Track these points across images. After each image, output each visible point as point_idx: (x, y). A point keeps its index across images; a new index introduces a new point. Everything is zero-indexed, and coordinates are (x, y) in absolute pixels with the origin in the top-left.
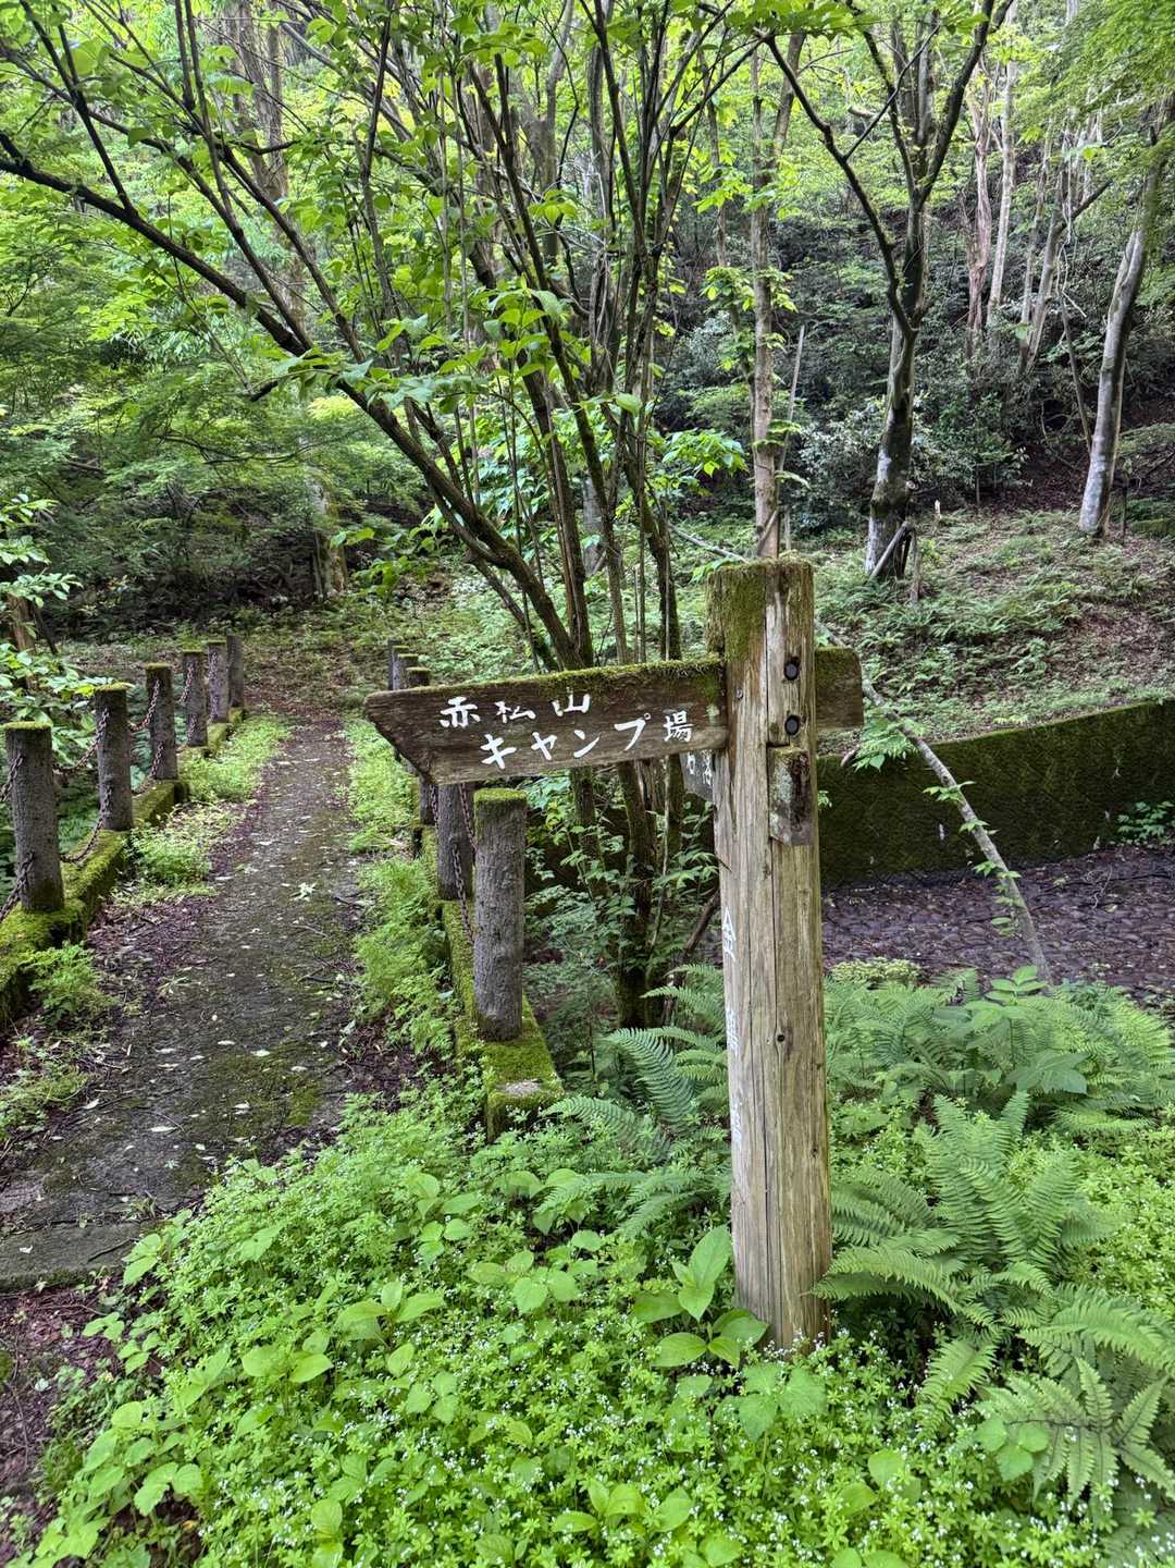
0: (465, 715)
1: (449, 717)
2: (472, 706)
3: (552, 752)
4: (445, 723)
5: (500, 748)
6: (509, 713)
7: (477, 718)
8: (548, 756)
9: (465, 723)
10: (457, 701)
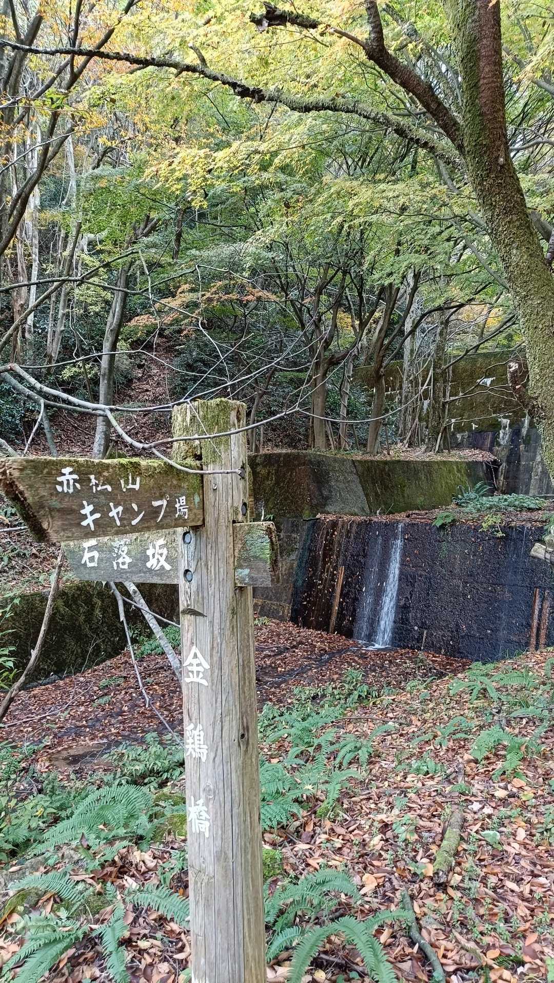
0: (71, 482)
1: (61, 484)
2: (76, 477)
3: (120, 519)
4: (59, 488)
5: (92, 513)
6: (97, 485)
7: (78, 485)
8: (118, 523)
9: (71, 491)
10: (66, 470)
